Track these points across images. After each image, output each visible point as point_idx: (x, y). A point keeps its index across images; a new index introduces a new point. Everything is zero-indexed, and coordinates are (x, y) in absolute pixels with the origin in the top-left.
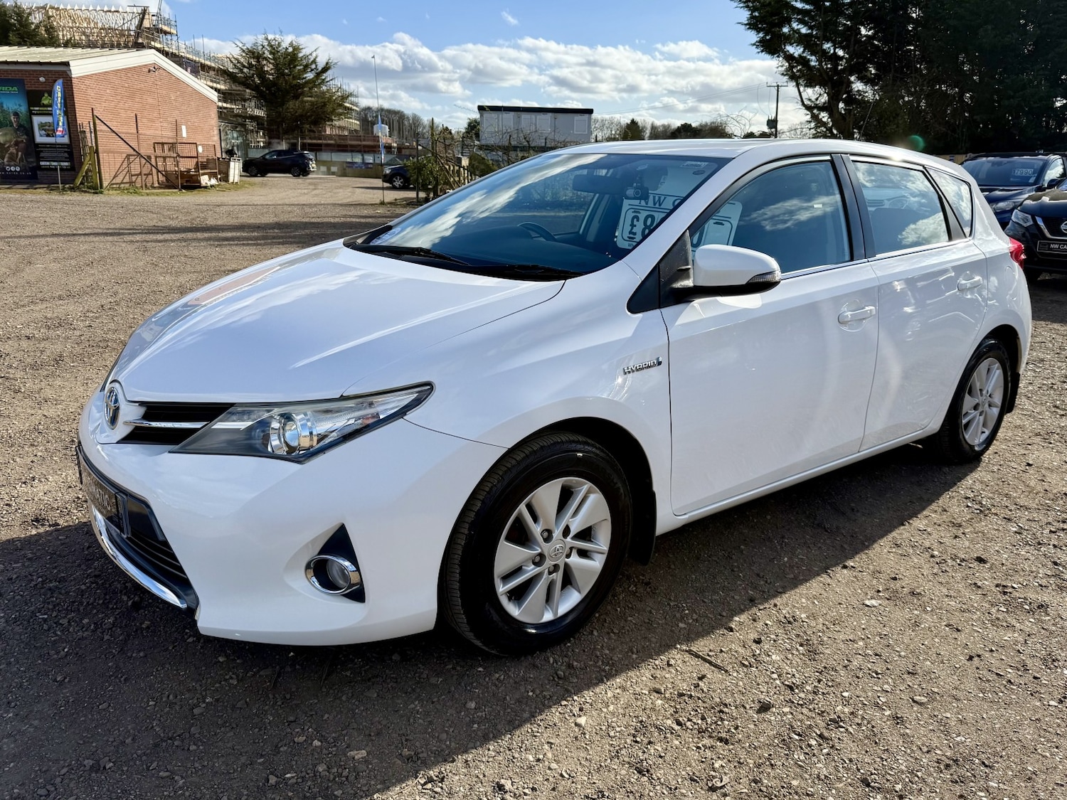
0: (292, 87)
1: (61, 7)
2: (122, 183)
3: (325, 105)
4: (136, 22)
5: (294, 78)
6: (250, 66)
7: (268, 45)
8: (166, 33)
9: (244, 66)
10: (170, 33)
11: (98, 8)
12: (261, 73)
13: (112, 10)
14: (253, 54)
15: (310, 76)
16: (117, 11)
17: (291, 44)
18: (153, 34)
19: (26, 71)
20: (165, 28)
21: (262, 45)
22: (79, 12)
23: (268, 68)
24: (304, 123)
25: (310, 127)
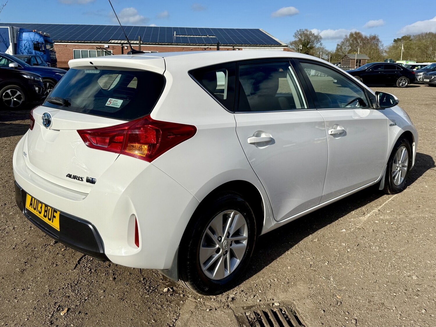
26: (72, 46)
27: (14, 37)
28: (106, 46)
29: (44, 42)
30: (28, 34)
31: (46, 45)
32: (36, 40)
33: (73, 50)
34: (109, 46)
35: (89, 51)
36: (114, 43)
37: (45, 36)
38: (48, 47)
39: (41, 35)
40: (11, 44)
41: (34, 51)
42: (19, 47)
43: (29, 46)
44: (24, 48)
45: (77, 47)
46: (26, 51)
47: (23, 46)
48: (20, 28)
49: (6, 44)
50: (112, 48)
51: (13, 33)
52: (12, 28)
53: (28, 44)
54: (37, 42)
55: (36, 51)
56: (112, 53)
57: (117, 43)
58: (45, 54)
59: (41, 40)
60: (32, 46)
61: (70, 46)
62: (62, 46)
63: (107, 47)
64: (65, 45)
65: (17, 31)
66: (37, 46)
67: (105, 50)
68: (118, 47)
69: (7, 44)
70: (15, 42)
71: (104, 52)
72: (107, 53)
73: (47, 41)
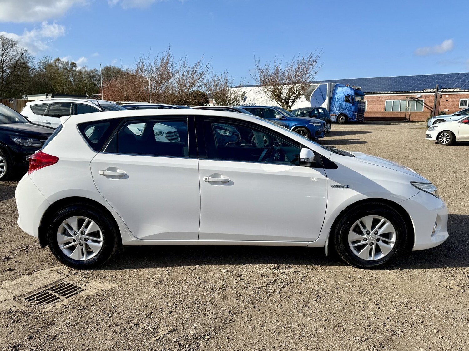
26: (385, 97)
27: (330, 92)
28: (418, 95)
29: (354, 95)
30: (342, 88)
31: (356, 98)
32: (347, 93)
33: (386, 100)
34: (421, 96)
35: (401, 101)
36: (427, 92)
37: (356, 89)
38: (358, 99)
39: (352, 89)
40: (327, 97)
41: (344, 103)
42: (333, 100)
43: (341, 98)
44: (337, 100)
45: (389, 98)
46: (338, 103)
47: (337, 99)
48: (336, 84)
49: (323, 98)
50: (425, 98)
51: (330, 88)
52: (330, 84)
53: (341, 97)
54: (348, 95)
55: (346, 103)
56: (424, 102)
57: (431, 92)
58: (353, 105)
59: (351, 93)
60: (343, 99)
61: (383, 97)
62: (376, 97)
63: (420, 96)
64: (379, 96)
65: (334, 87)
66: (348, 99)
67: (416, 100)
68: (432, 96)
69: (325, 98)
70: (331, 96)
71: (416, 102)
72: (419, 102)
73: (358, 93)
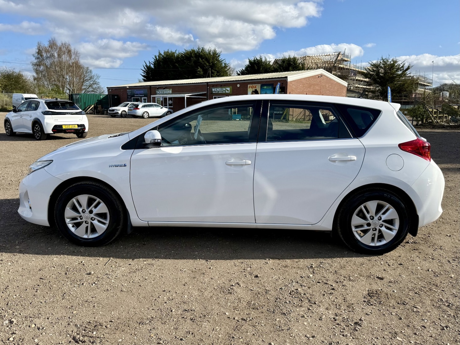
0: (390, 78)
1: (311, 56)
2: (301, 119)
3: (404, 85)
4: (335, 58)
5: (391, 74)
6: (374, 71)
7: (383, 62)
8: (346, 61)
9: (371, 71)
10: (347, 61)
11: (323, 55)
12: (378, 73)
13: (328, 55)
14: (376, 66)
15: (400, 72)
16: (329, 55)
17: (393, 60)
18: (340, 62)
19: (275, 81)
20: (346, 59)
21: (380, 62)
22: (316, 57)
23: (382, 71)
24: (394, 93)
25: (396, 94)
